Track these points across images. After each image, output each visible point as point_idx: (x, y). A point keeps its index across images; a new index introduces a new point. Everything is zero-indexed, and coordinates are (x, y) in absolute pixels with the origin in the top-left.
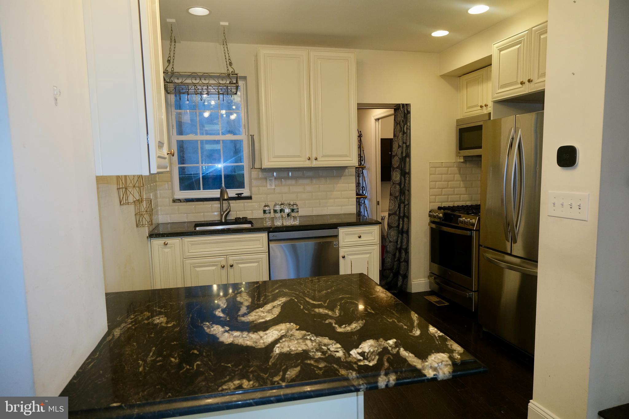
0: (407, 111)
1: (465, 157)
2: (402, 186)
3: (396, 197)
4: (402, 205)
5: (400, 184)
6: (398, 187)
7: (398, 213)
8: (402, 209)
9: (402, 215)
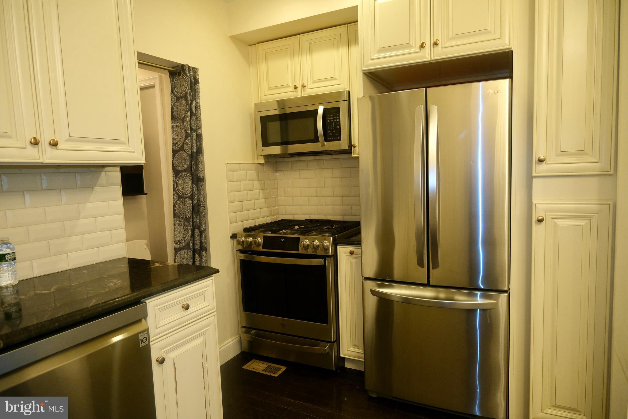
0: (195, 79)
1: (266, 157)
2: (195, 201)
3: (187, 220)
4: (197, 232)
5: (192, 198)
6: (189, 202)
7: (191, 245)
8: (197, 238)
9: (197, 247)
